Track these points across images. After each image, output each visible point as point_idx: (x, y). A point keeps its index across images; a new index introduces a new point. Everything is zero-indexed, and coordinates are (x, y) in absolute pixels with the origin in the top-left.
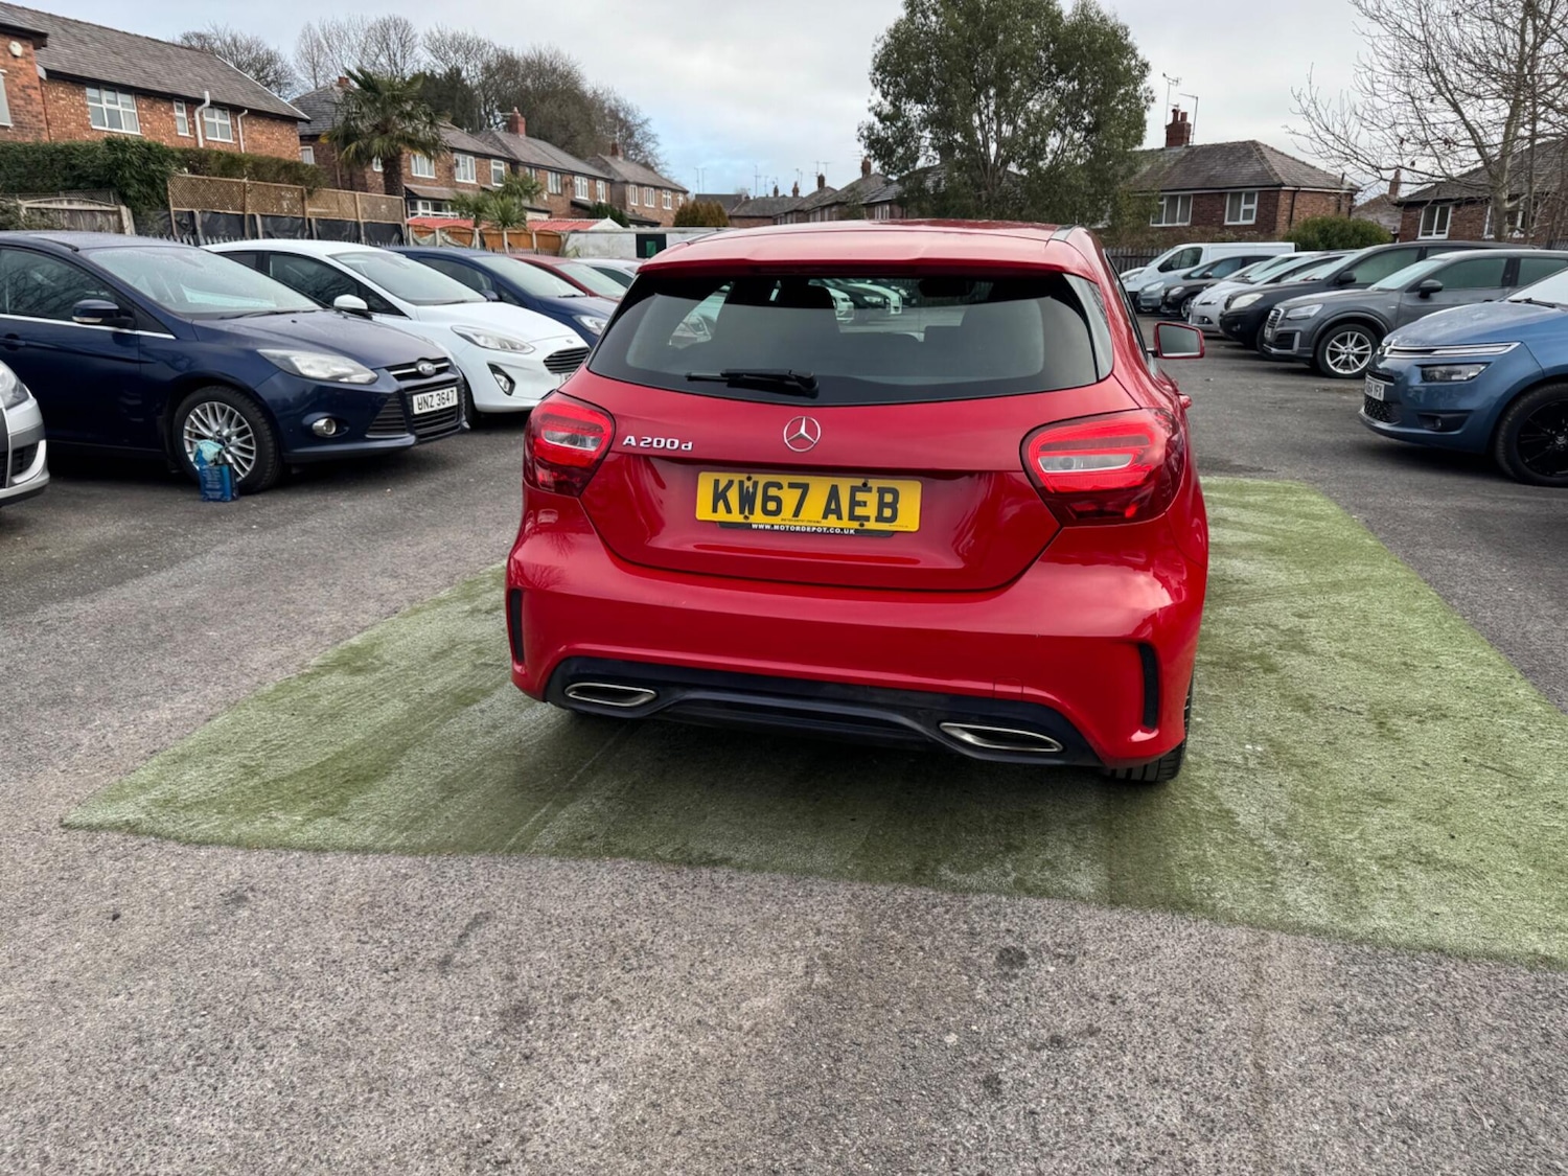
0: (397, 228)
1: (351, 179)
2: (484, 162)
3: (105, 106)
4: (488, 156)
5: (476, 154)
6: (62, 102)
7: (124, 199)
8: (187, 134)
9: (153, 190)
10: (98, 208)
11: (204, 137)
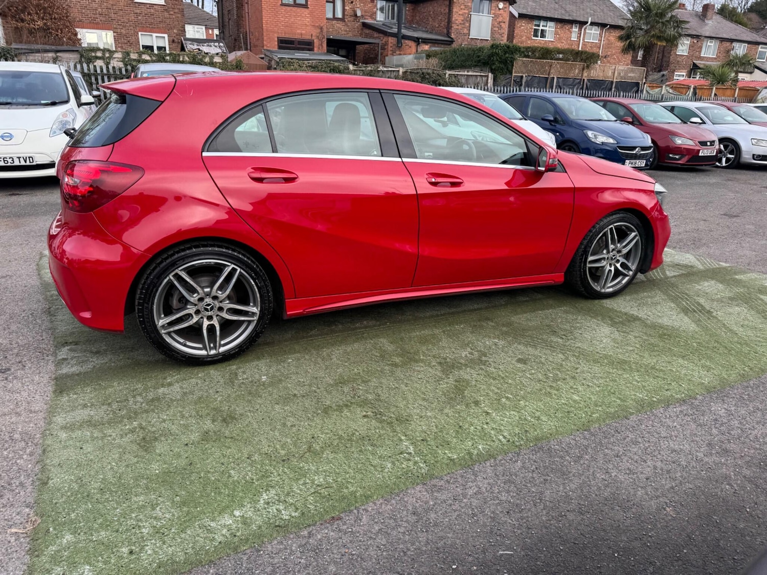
0: (637, 84)
1: (662, 59)
2: (754, 47)
3: (541, 28)
4: (758, 43)
5: (749, 42)
6: (522, 28)
7: (492, 71)
8: (576, 39)
9: (505, 66)
10: (479, 74)
11: (583, 40)
